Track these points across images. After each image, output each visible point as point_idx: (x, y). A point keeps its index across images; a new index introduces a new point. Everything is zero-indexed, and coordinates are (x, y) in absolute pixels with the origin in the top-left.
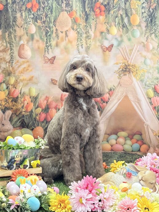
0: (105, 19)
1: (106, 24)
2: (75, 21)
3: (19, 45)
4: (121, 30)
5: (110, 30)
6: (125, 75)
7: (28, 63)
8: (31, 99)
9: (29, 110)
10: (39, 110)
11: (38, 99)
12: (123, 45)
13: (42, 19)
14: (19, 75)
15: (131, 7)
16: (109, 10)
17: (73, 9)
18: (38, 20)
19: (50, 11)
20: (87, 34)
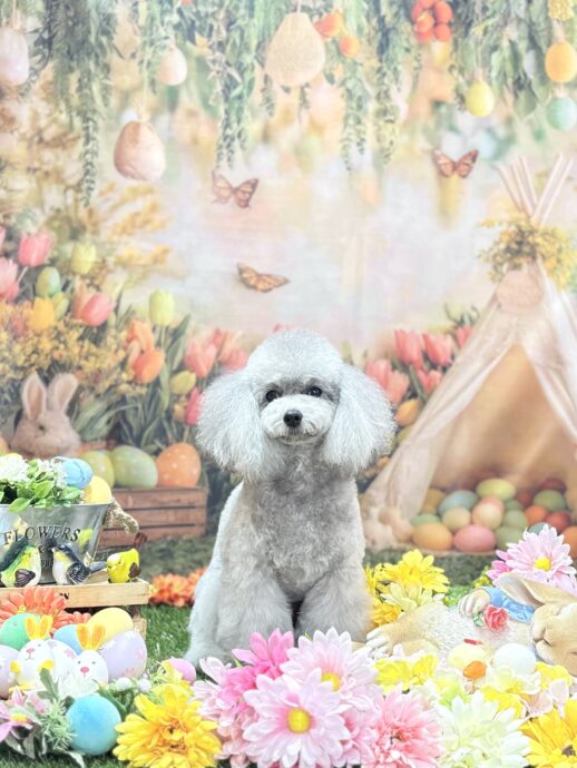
0: (451, 54)
1: (455, 73)
2: (339, 53)
3: (118, 119)
4: (509, 97)
5: (468, 99)
6: (516, 267)
7: (149, 197)
8: (157, 336)
9: (148, 376)
10: (186, 380)
11: (182, 340)
12: (515, 155)
13: (214, 34)
14: (115, 238)
15: (550, 14)
16: (468, 21)
17: (331, 6)
18: (197, 36)
19: (246, 7)
20: (382, 103)
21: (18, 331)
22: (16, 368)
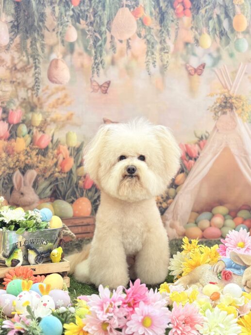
0: (192, 22)
1: (194, 30)
2: (143, 24)
3: (48, 58)
4: (218, 39)
5: (200, 41)
6: (224, 113)
7: (63, 91)
8: (70, 151)
9: (67, 169)
11: (81, 152)
12: (221, 65)
13: (88, 19)
14: (50, 110)
15: (234, 2)
16: (198, 7)
17: (138, 4)
18: (81, 20)
19: (101, 6)
20: (162, 45)
21: (9, 152)
22: (10, 168)
